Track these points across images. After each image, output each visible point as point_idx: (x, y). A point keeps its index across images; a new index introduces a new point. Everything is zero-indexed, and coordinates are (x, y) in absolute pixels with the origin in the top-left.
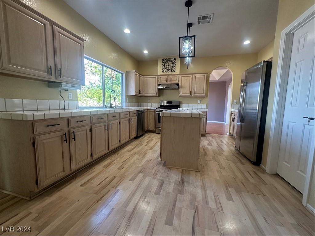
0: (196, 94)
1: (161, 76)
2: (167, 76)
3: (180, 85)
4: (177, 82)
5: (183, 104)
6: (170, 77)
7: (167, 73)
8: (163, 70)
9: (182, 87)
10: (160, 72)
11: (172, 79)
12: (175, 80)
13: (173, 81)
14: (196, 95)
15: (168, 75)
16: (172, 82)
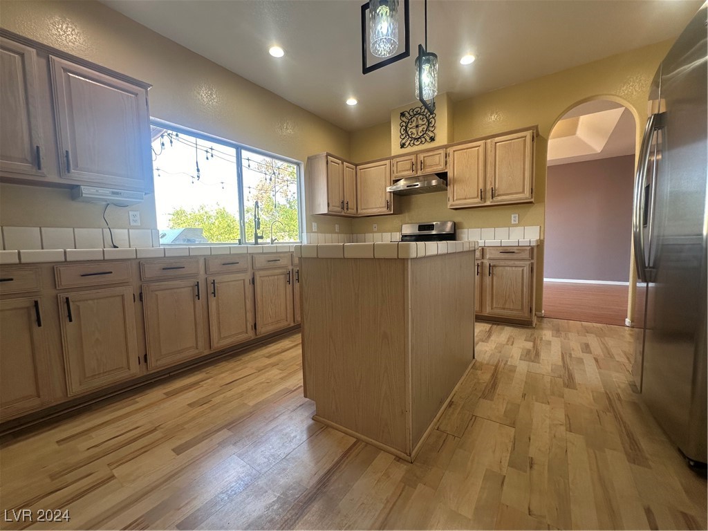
0: (498, 195)
1: (398, 159)
2: (413, 157)
3: (450, 175)
4: (440, 169)
5: (466, 230)
6: (421, 157)
7: (415, 148)
8: (404, 141)
9: (455, 181)
10: (395, 149)
11: (428, 161)
12: (435, 163)
13: (431, 166)
14: (499, 198)
15: (416, 153)
16: (429, 171)
